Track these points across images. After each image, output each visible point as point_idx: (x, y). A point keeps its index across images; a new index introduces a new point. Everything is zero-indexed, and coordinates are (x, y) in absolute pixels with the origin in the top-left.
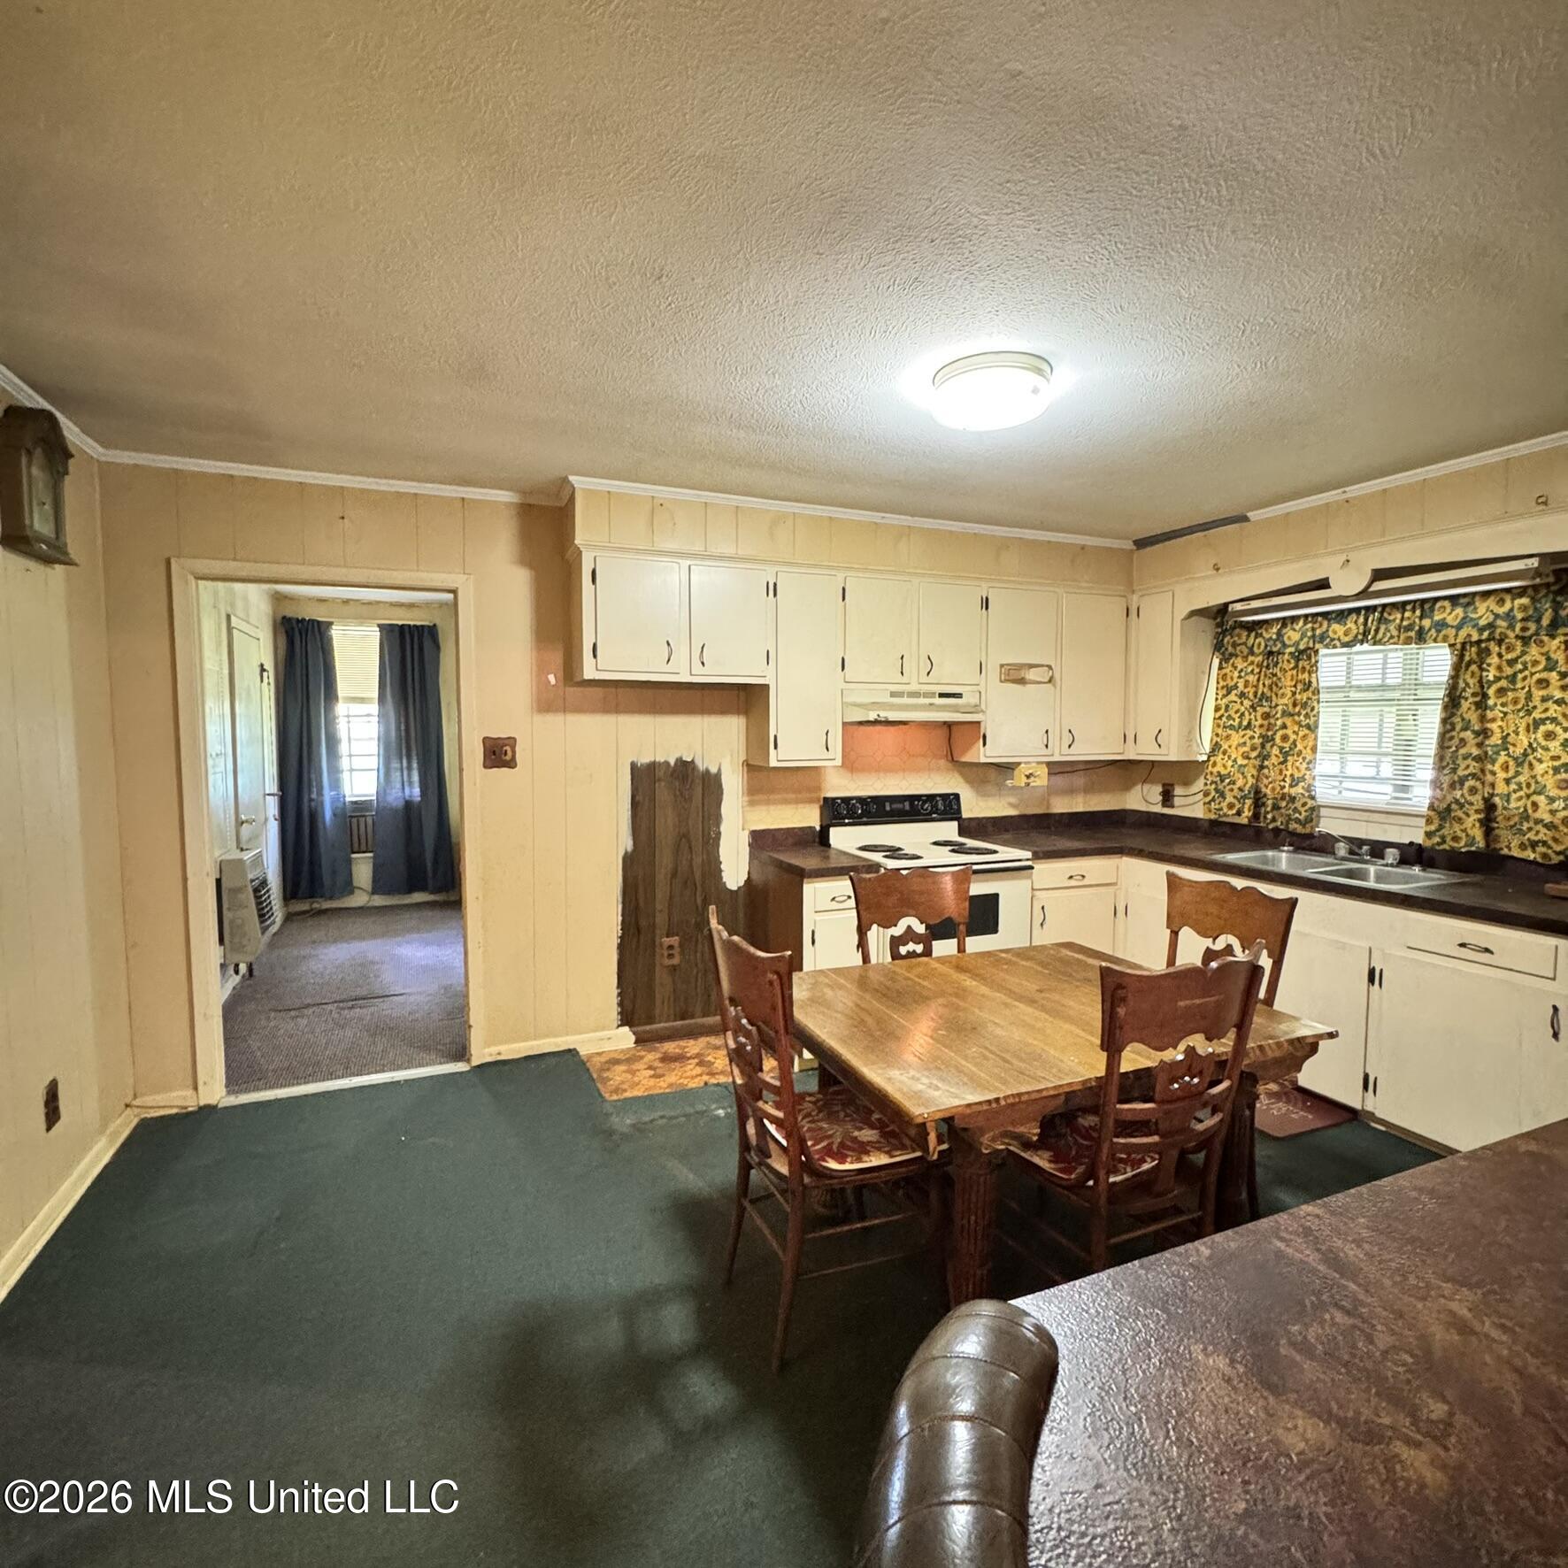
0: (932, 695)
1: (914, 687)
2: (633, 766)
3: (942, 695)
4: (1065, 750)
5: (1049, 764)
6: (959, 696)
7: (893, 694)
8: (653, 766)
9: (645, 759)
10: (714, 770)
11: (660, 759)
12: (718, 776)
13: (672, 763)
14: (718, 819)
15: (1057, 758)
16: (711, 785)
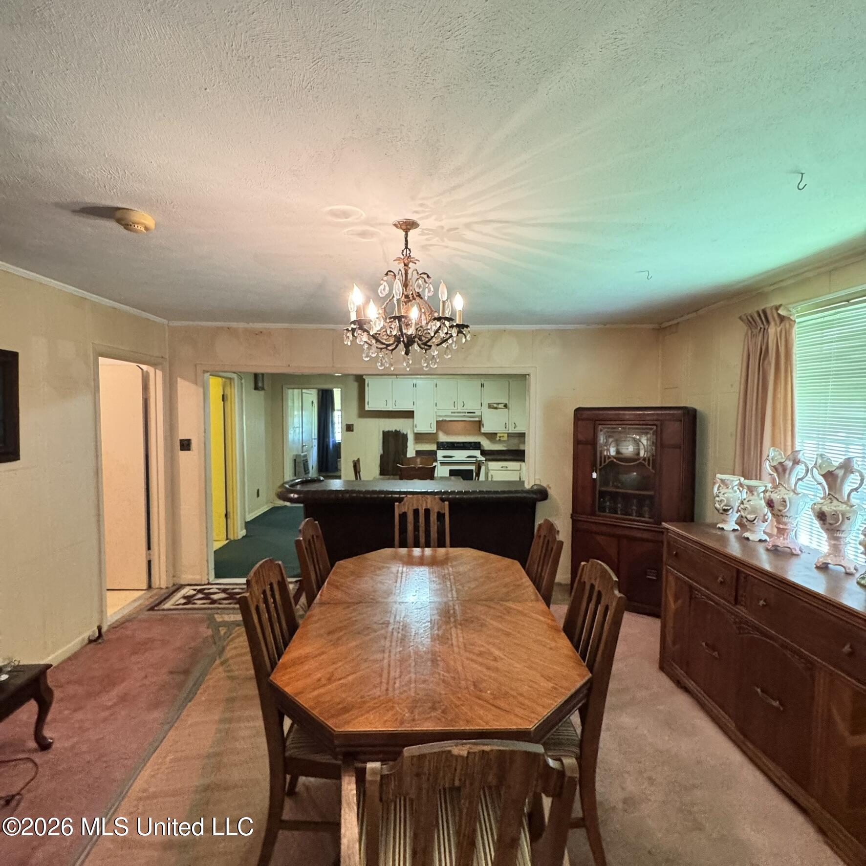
0: (465, 413)
1: (459, 410)
2: (383, 432)
3: (468, 413)
4: (513, 429)
5: (508, 434)
6: (474, 413)
7: (452, 413)
8: (388, 432)
9: (387, 430)
10: (405, 433)
11: (390, 430)
12: (407, 434)
13: (394, 431)
14: (407, 447)
15: (510, 432)
16: (405, 437)
